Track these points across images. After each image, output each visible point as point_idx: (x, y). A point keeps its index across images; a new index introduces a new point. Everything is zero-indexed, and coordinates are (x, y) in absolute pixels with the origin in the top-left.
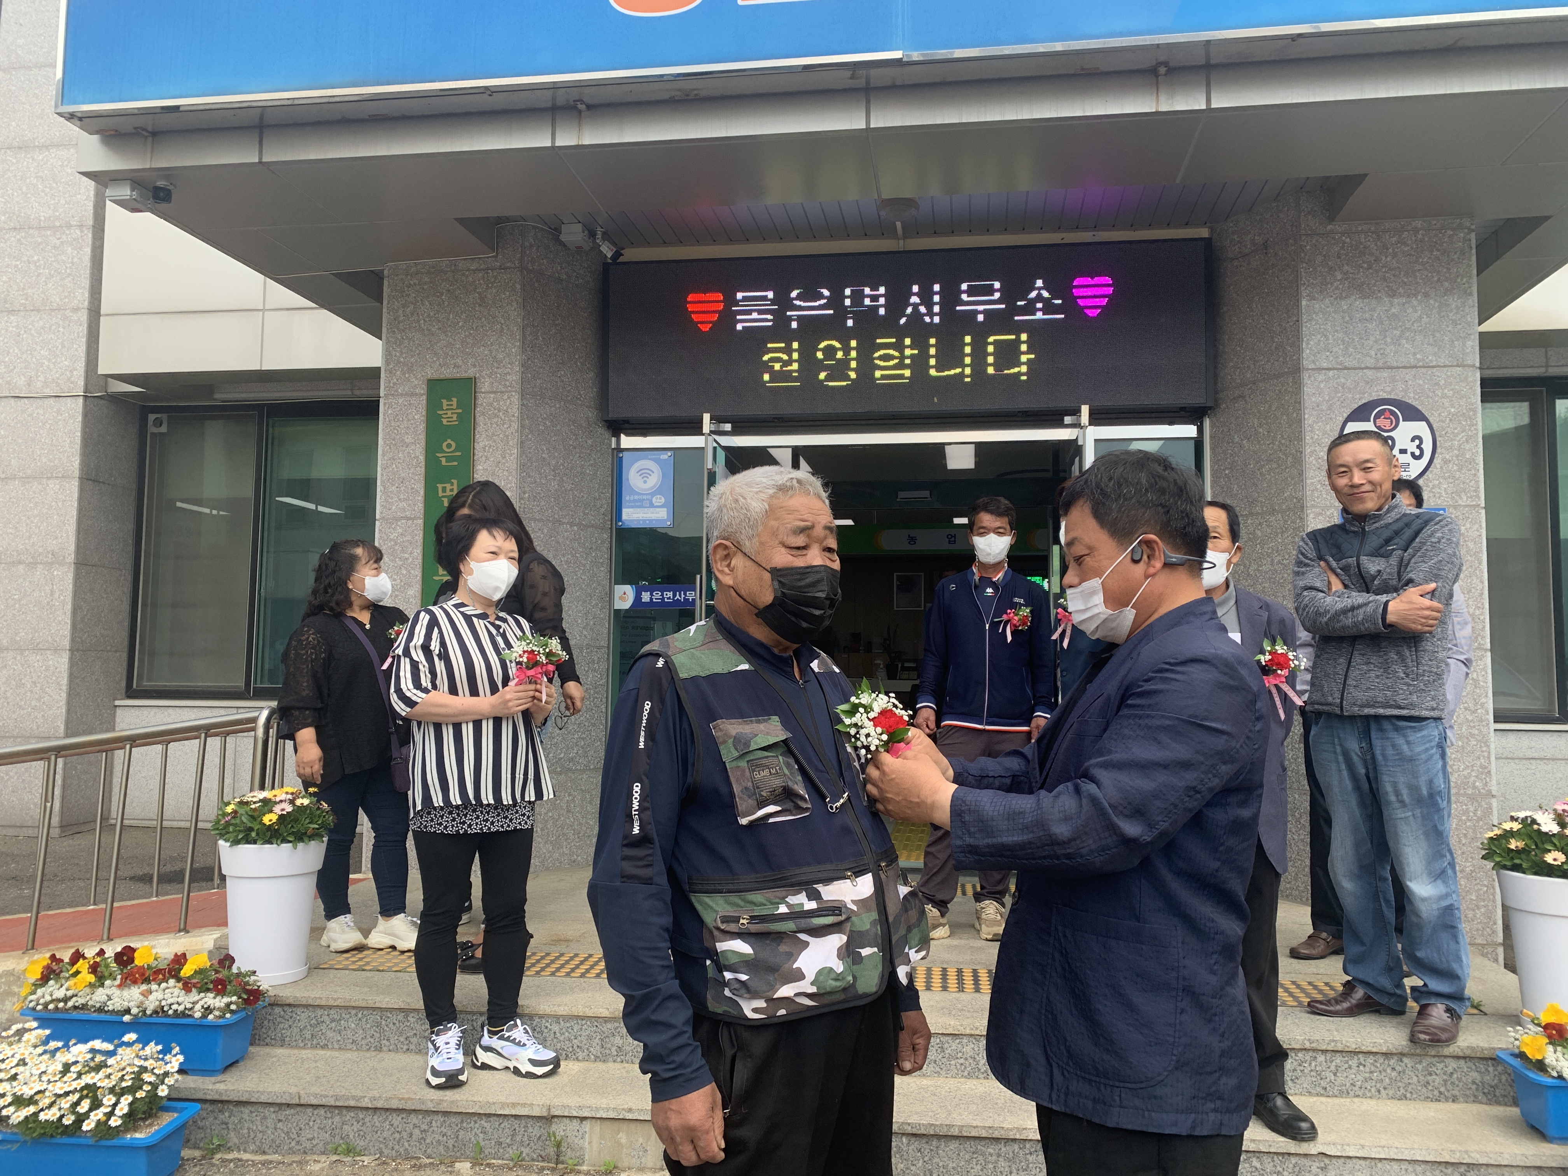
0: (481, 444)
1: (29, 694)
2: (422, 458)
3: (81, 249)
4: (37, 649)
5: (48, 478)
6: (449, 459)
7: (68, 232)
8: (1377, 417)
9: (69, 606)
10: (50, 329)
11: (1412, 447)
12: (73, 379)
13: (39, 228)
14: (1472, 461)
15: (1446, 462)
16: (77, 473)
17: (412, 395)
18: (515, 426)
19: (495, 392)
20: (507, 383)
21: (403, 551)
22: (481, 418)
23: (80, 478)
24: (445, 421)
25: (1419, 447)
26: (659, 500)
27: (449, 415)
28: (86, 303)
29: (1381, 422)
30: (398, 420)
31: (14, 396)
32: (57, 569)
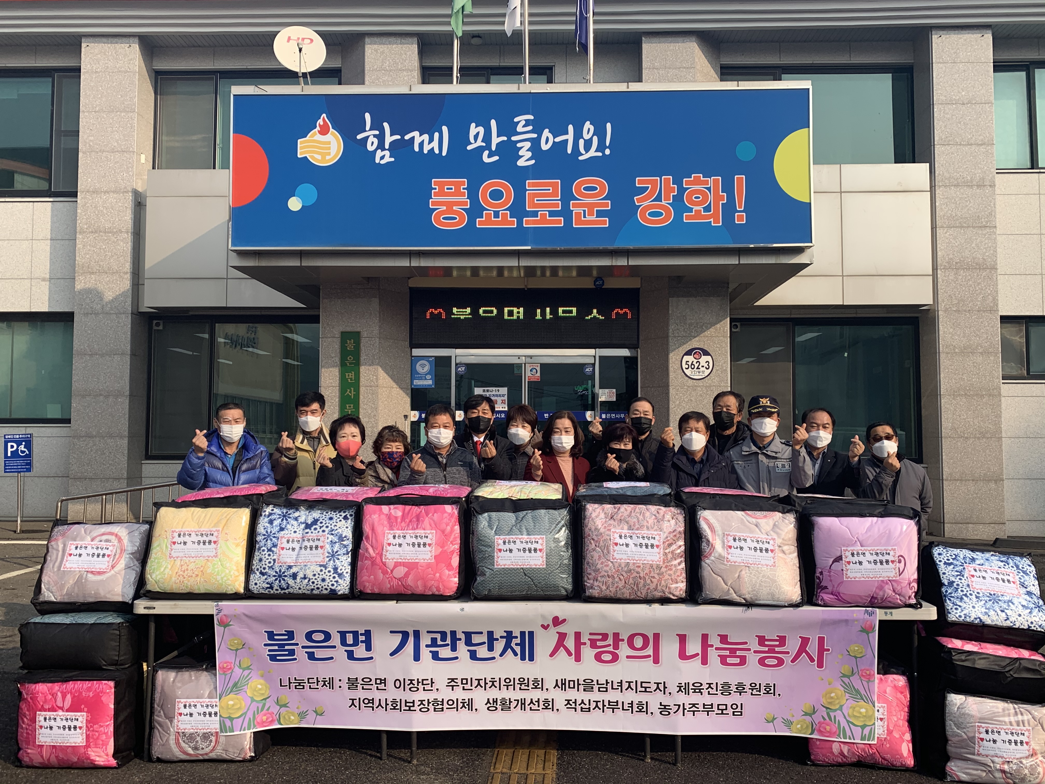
0: (363, 358)
1: (107, 458)
2: (339, 363)
3: (127, 243)
4: (111, 436)
5: (114, 355)
6: (350, 364)
7: (120, 235)
8: (694, 354)
9: (127, 416)
10: (113, 282)
12: (126, 307)
13: (105, 232)
14: (726, 370)
16: (129, 352)
17: (334, 337)
18: (377, 351)
19: (369, 338)
20: (374, 334)
22: (363, 348)
23: (131, 355)
24: (348, 348)
26: (429, 377)
27: (350, 346)
28: (131, 270)
29: (695, 356)
30: (328, 347)
31: (95, 314)
32: (120, 398)
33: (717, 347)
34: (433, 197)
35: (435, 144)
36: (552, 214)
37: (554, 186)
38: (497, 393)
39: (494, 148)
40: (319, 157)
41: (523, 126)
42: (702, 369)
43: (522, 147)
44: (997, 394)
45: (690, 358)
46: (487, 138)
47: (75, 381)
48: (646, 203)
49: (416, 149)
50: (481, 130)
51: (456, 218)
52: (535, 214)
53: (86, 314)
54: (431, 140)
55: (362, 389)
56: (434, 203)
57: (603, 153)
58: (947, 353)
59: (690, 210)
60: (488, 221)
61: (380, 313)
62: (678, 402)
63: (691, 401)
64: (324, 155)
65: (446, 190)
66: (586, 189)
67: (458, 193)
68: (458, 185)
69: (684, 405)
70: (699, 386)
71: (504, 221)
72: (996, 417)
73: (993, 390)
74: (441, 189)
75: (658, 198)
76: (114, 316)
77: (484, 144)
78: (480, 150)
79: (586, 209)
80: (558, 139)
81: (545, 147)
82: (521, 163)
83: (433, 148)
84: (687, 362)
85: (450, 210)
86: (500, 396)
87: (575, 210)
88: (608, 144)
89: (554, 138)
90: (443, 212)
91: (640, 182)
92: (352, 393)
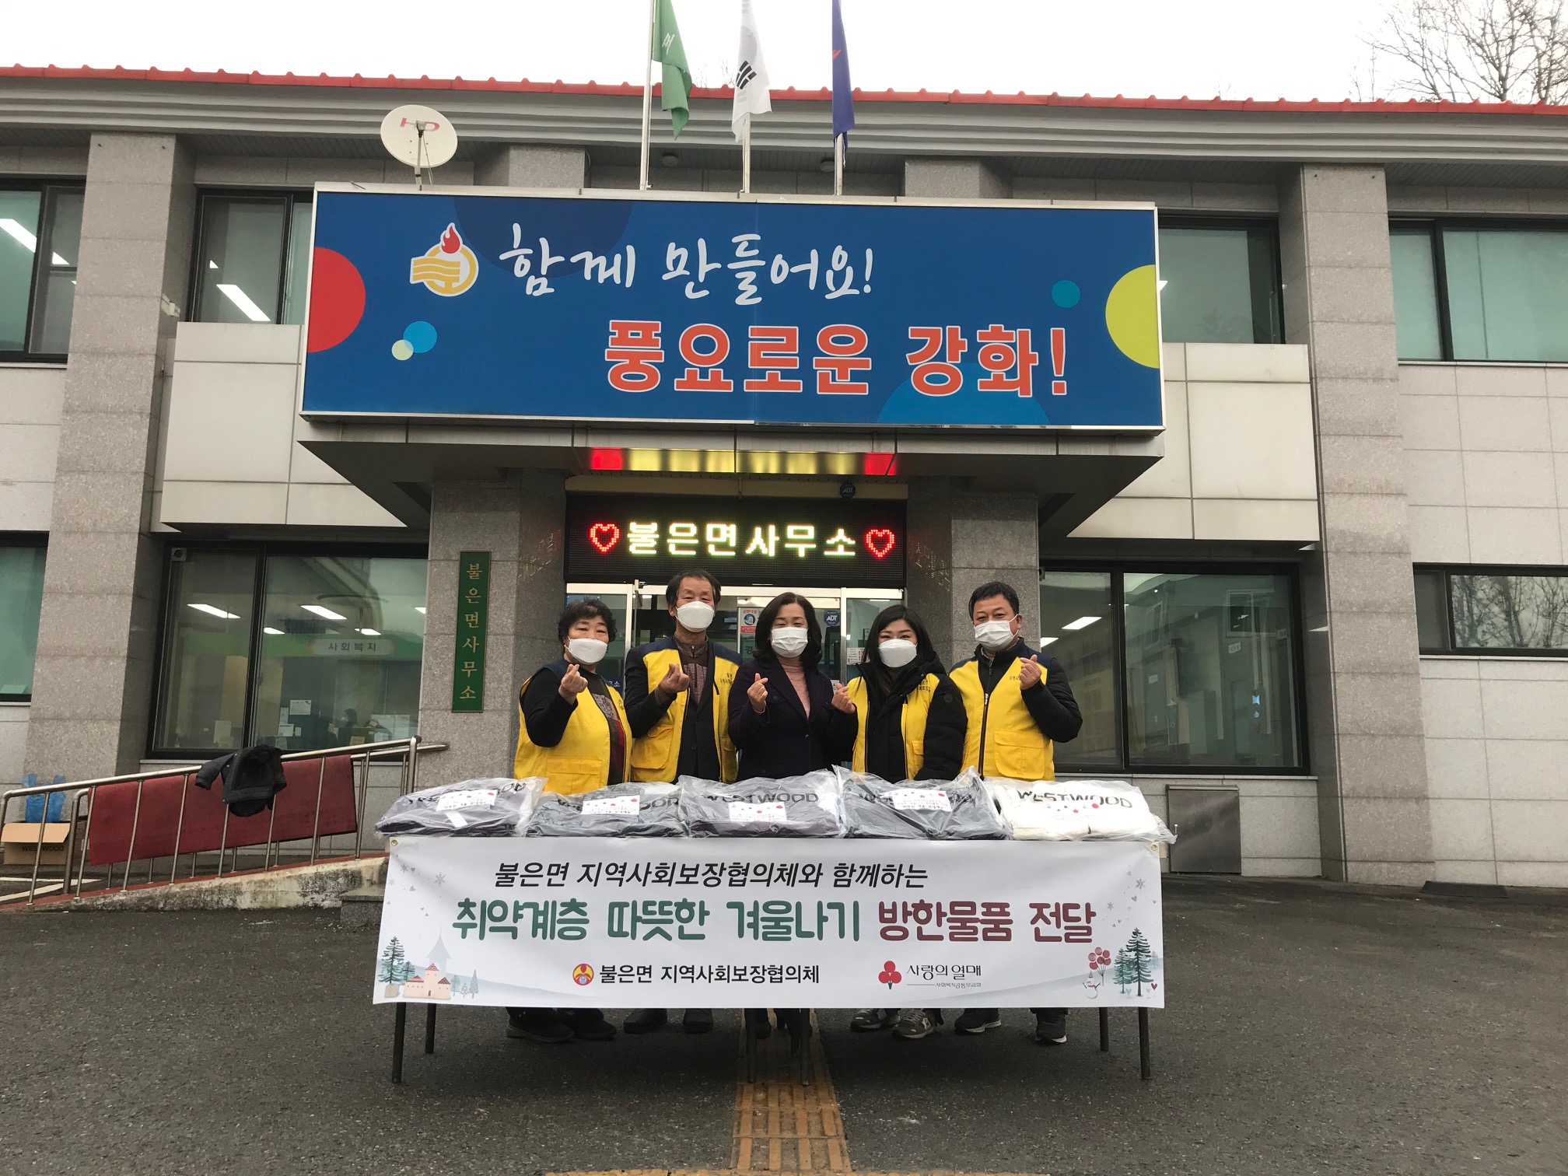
0: (493, 591)
1: (86, 752)
2: (456, 599)
3: (140, 429)
4: (93, 719)
5: (108, 594)
6: (473, 600)
7: (129, 416)
9: (122, 688)
10: (113, 485)
12: (130, 523)
13: (106, 412)
16: (131, 591)
17: (450, 560)
18: (515, 581)
19: (502, 561)
20: (511, 556)
21: (442, 654)
22: (494, 576)
23: (133, 595)
24: (471, 577)
27: (474, 573)
28: (143, 469)
30: (441, 575)
31: (82, 533)
32: (113, 660)
34: (610, 346)
35: (616, 271)
36: (786, 374)
37: (790, 334)
39: (701, 278)
40: (441, 284)
41: (746, 250)
43: (743, 279)
44: (1413, 675)
46: (693, 264)
47: (42, 634)
48: (923, 363)
50: (684, 253)
51: (644, 377)
52: (761, 374)
53: (68, 533)
54: (609, 265)
55: (490, 639)
56: (611, 355)
57: (861, 290)
58: (1342, 613)
59: (987, 375)
60: (692, 382)
61: (521, 524)
64: (449, 282)
65: (630, 336)
66: (836, 340)
67: (647, 341)
68: (647, 330)
71: (716, 382)
72: (1413, 706)
73: (1408, 666)
74: (623, 334)
75: (941, 357)
76: (112, 537)
77: (688, 273)
78: (681, 281)
79: (836, 369)
80: (796, 269)
81: (776, 279)
82: (741, 301)
83: (612, 277)
85: (635, 364)
87: (820, 370)
88: (867, 279)
89: (790, 268)
90: (624, 368)
91: (914, 333)
92: (475, 644)
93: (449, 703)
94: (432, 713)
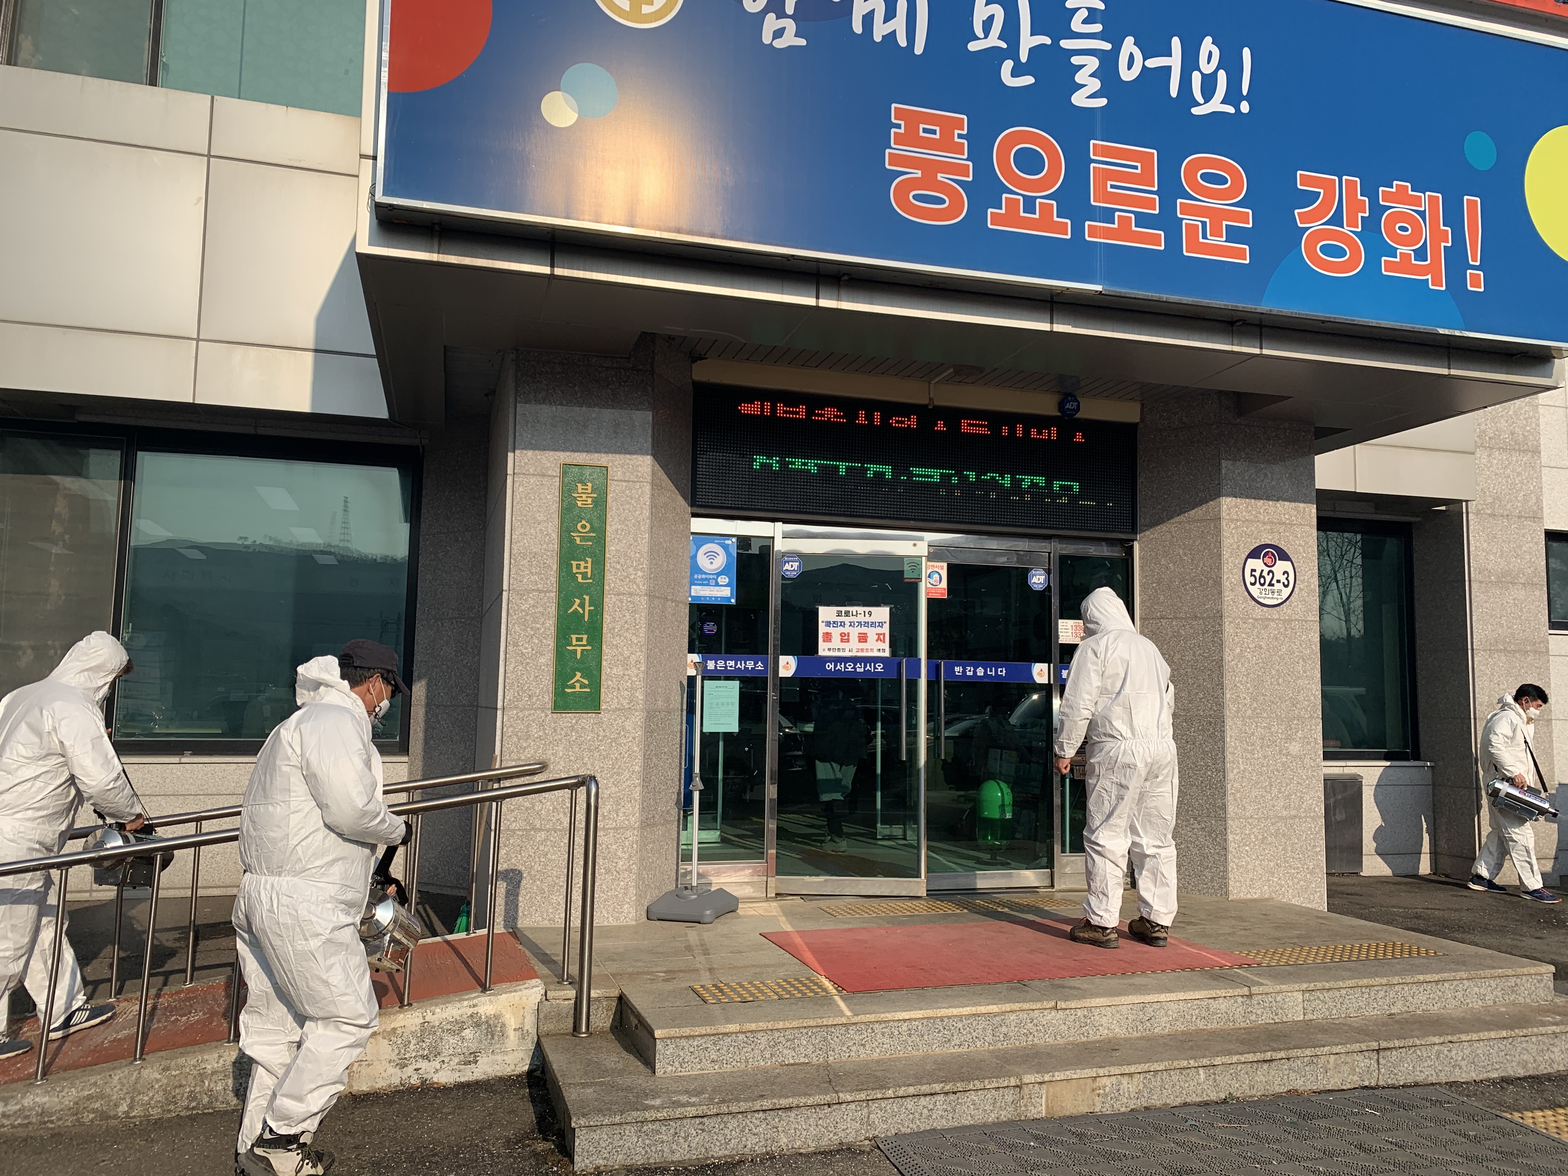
0: (614, 527)
2: (555, 536)
6: (583, 539)
8: (1264, 556)
11: (1283, 579)
15: (1301, 590)
17: (544, 475)
18: (647, 513)
19: (628, 481)
20: (639, 474)
21: (535, 622)
22: (614, 503)
24: (579, 504)
25: (1287, 579)
26: (723, 580)
27: (584, 498)
29: (1267, 560)
30: (530, 498)
33: (1300, 545)
34: (893, 145)
35: (899, 24)
36: (1143, 220)
37: (1146, 160)
38: (867, 619)
39: (1024, 58)
40: (624, 5)
41: (1085, 22)
42: (1278, 586)
43: (1081, 67)
44: (1544, 650)
45: (1256, 564)
46: (1011, 32)
48: (1316, 226)
49: (858, 27)
50: (998, 11)
51: (944, 202)
52: (1108, 215)
55: (609, 601)
56: (894, 159)
57: (1238, 108)
58: (1481, 582)
59: (1393, 252)
60: (1011, 217)
61: (653, 426)
62: (1238, 650)
63: (1261, 648)
65: (922, 134)
66: (1205, 177)
67: (946, 144)
68: (948, 126)
69: (1249, 656)
70: (1273, 620)
71: (1045, 222)
73: (1539, 643)
74: (912, 128)
75: (1337, 220)
77: (1004, 45)
78: (994, 56)
79: (1207, 220)
80: (1152, 63)
81: (1128, 75)
82: (1079, 99)
83: (894, 33)
84: (1253, 570)
85: (928, 180)
86: (873, 624)
87: (1187, 220)
88: (1245, 92)
89: (1144, 61)
90: (914, 183)
91: (1305, 180)
92: (587, 608)
93: (548, 699)
94: (521, 715)
